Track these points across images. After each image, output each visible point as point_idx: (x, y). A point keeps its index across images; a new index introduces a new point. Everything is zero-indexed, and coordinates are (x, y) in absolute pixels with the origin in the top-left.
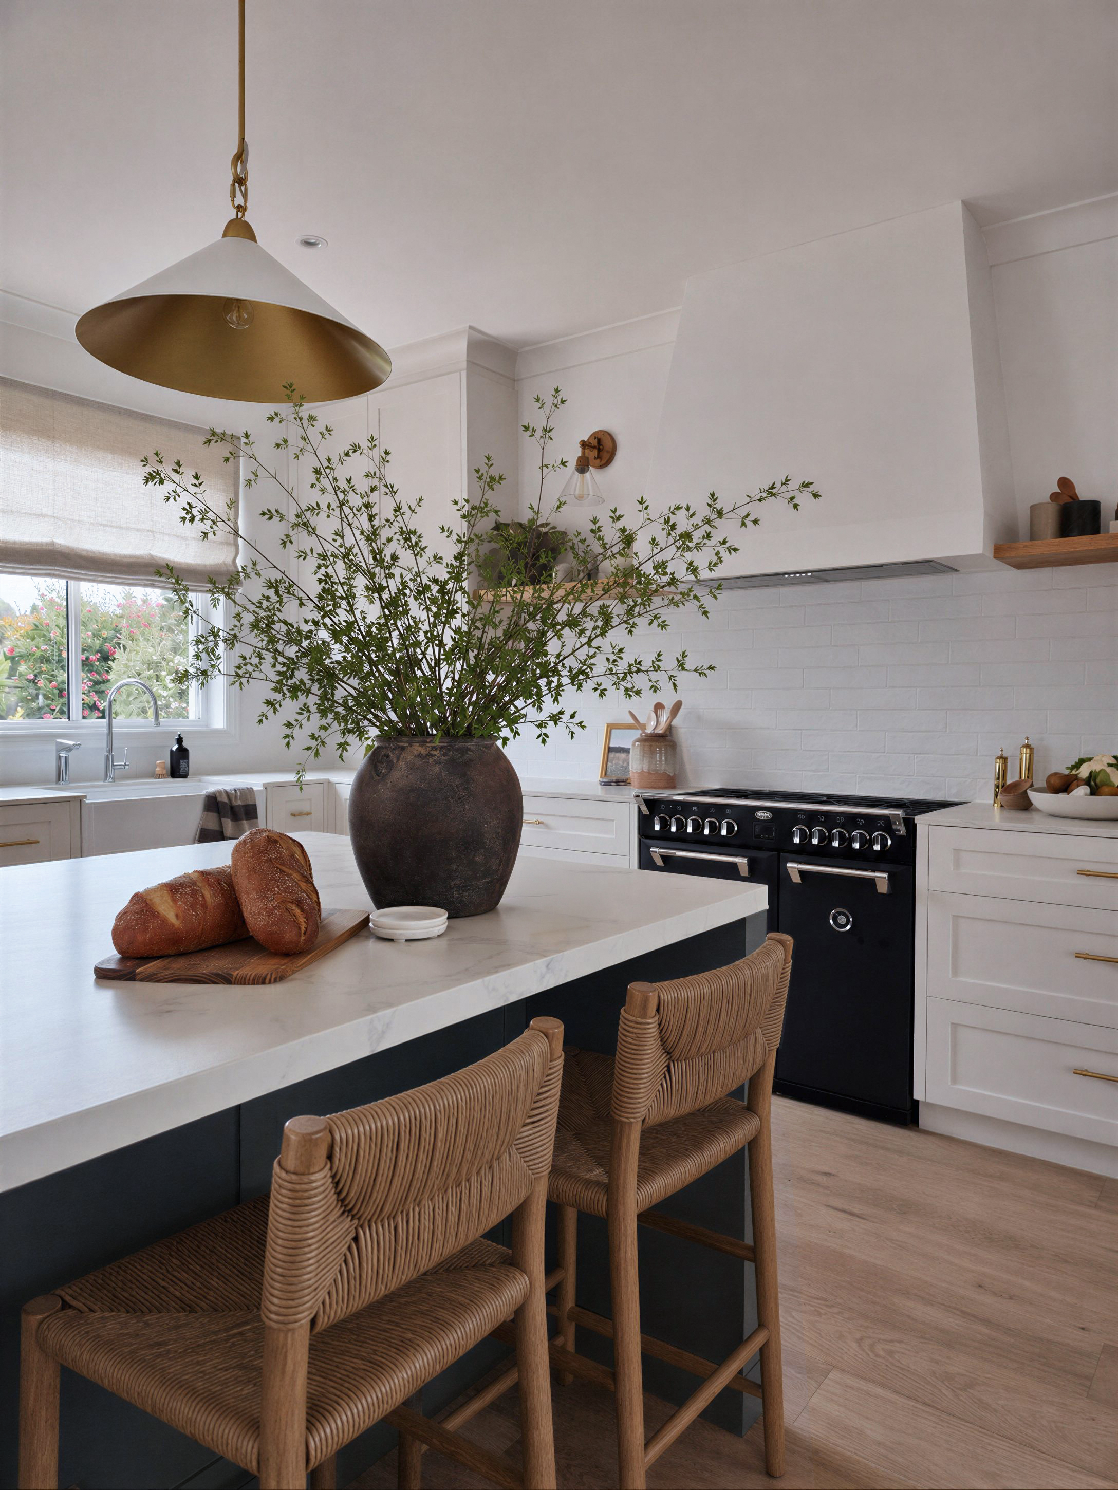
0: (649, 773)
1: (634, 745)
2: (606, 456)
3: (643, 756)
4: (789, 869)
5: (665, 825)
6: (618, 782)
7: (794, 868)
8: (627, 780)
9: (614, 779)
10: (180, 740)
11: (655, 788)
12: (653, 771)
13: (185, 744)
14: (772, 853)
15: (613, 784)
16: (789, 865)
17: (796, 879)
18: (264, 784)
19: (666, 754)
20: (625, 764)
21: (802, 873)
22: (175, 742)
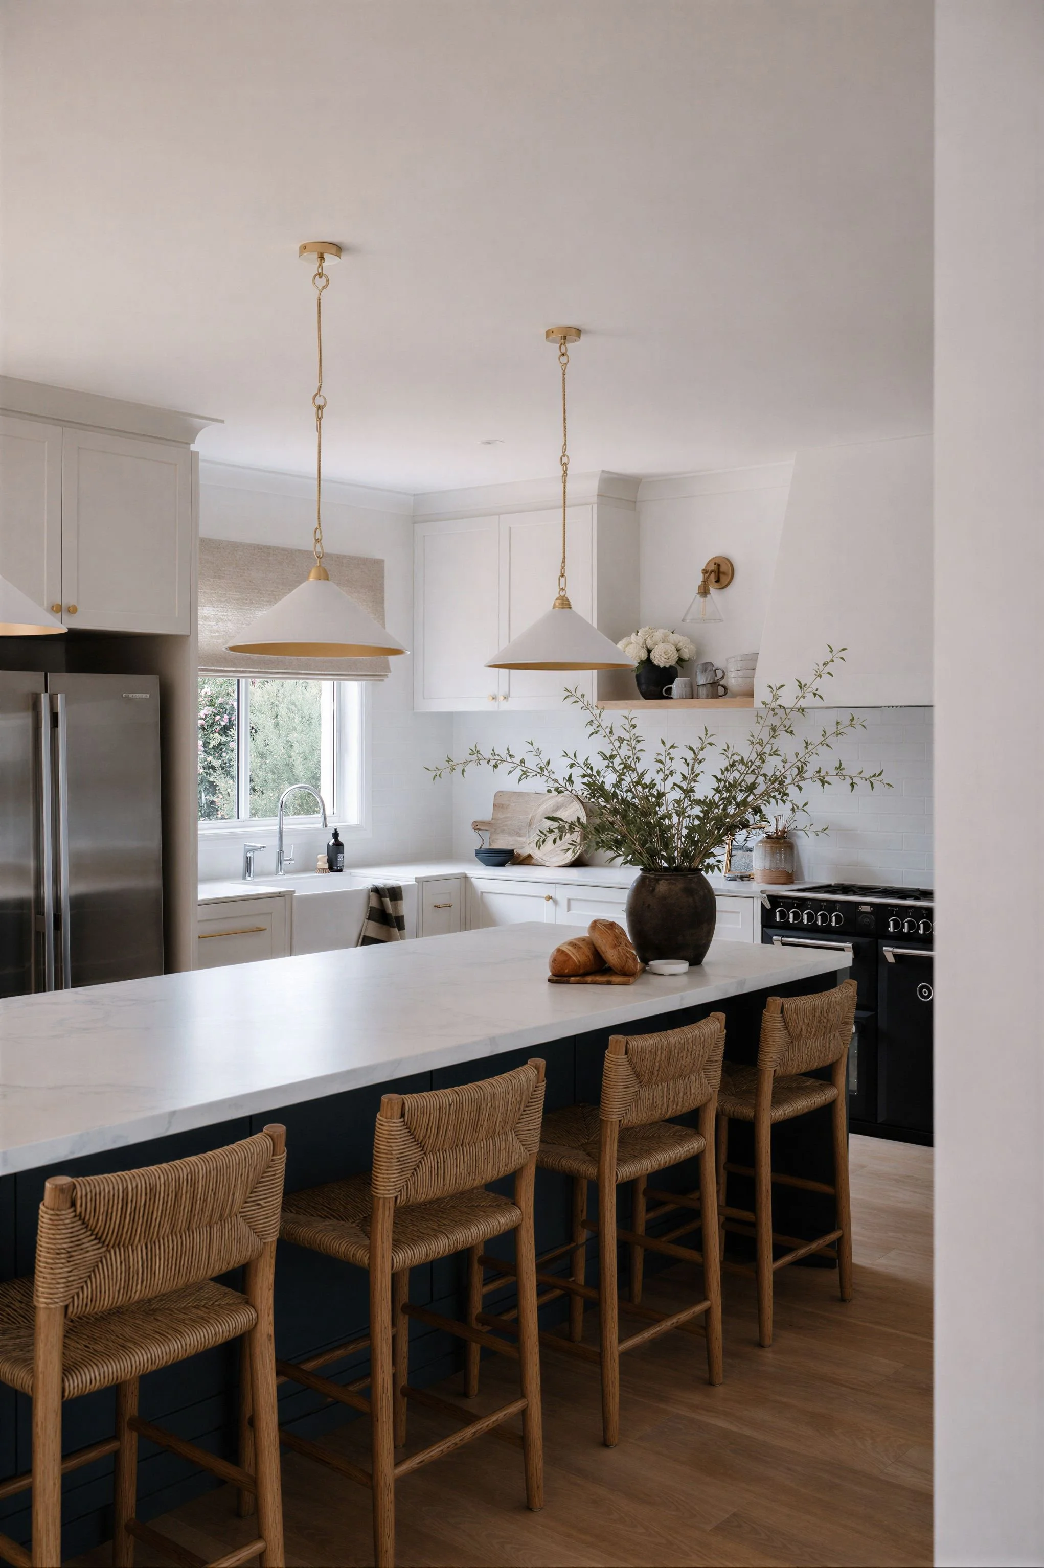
0: (771, 871)
1: (757, 845)
2: (724, 579)
3: (765, 856)
4: (885, 953)
5: (783, 915)
6: (742, 878)
7: (889, 953)
8: (750, 875)
9: (739, 874)
10: (336, 835)
11: (775, 883)
12: (774, 868)
13: (340, 839)
14: (871, 939)
15: (738, 879)
16: (885, 948)
17: (891, 959)
18: (416, 878)
19: (785, 854)
20: (748, 861)
21: (896, 956)
22: (331, 836)
